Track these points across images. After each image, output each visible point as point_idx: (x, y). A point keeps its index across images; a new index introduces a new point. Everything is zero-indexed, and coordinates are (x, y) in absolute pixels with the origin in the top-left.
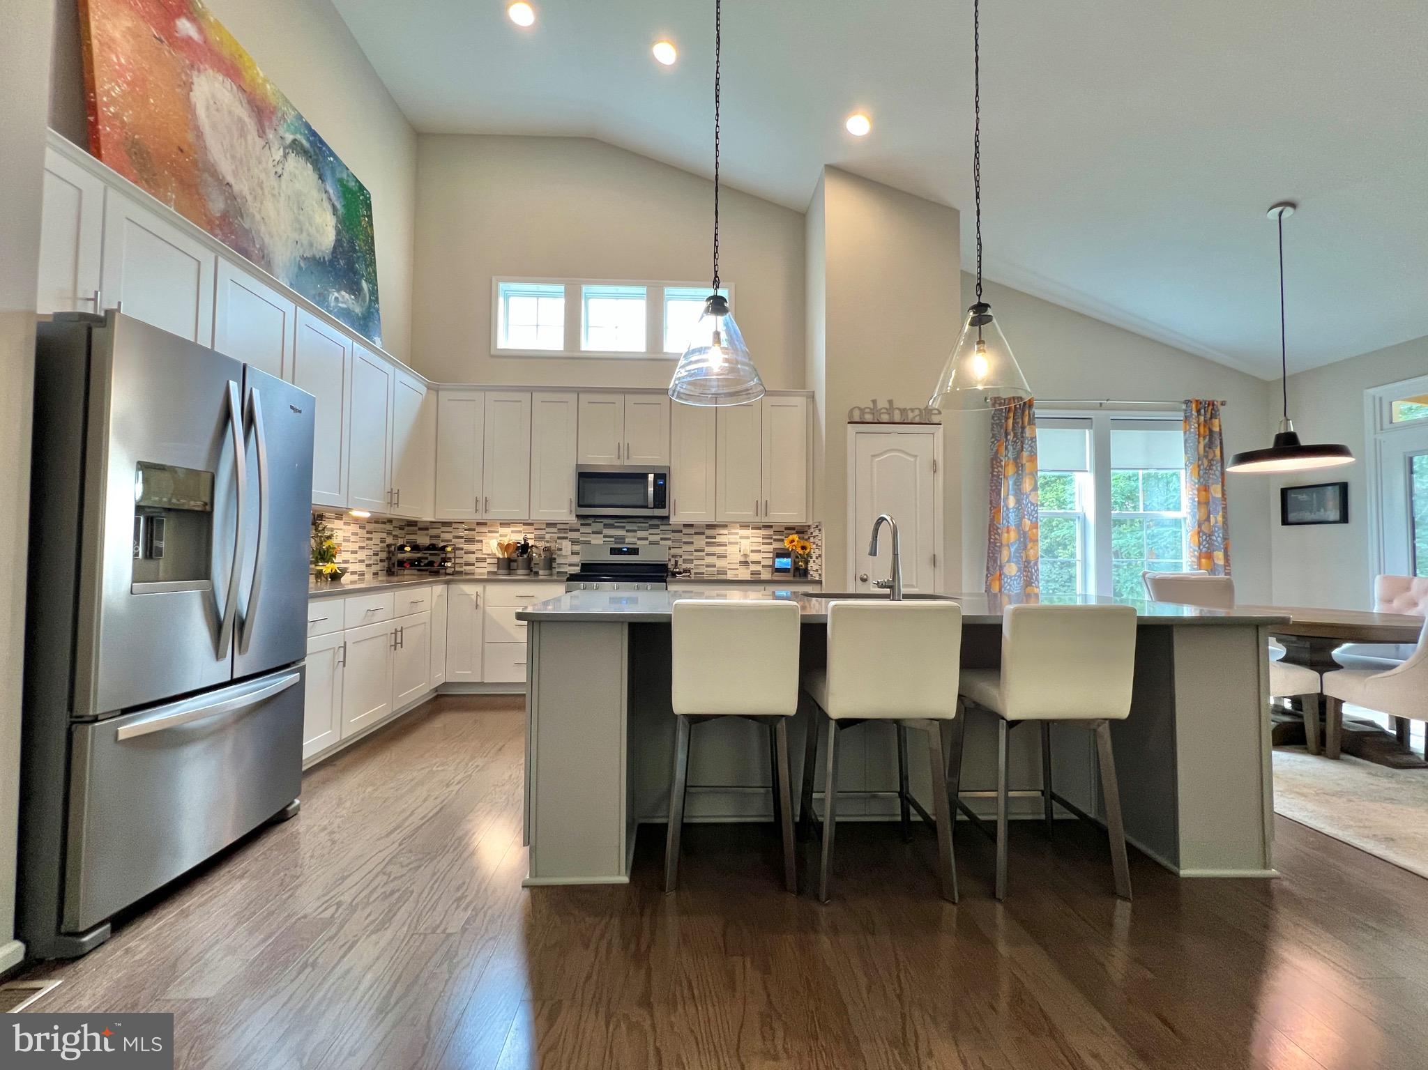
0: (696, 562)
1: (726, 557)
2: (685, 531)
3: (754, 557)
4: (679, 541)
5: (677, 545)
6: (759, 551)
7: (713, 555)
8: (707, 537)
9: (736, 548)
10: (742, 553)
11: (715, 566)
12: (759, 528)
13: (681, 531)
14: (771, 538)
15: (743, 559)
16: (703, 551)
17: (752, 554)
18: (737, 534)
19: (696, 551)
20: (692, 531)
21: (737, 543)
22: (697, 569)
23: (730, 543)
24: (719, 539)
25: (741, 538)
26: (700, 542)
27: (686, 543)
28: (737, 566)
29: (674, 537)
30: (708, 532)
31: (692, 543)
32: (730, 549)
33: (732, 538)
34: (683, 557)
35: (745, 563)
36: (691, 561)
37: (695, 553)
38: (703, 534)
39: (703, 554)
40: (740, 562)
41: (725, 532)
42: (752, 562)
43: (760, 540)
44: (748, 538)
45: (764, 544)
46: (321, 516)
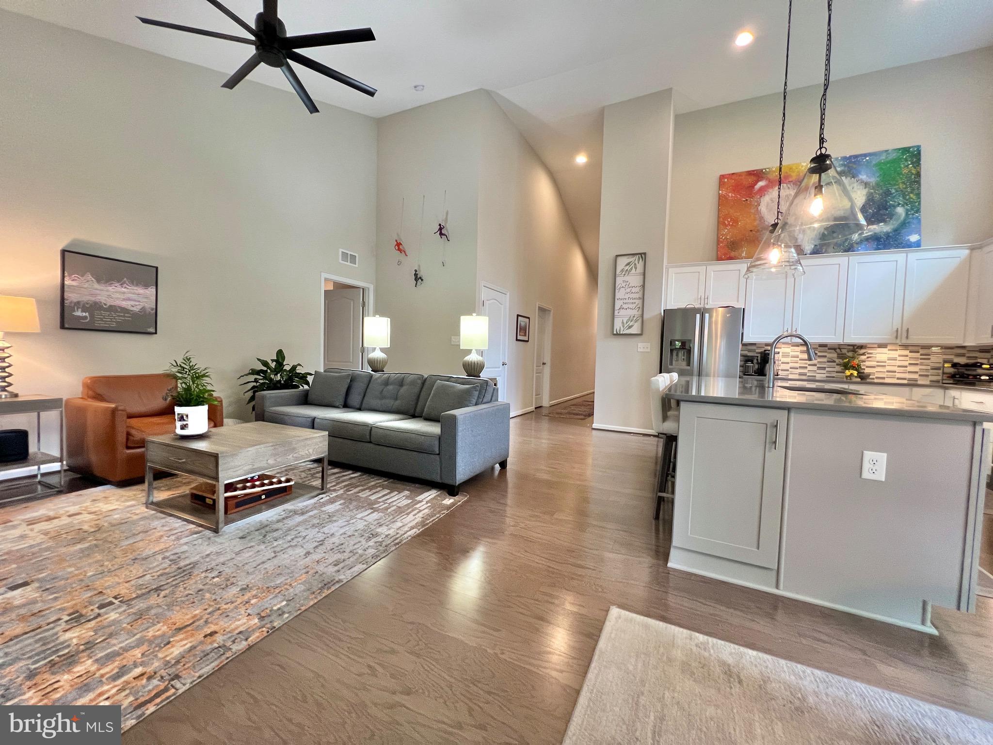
46: (861, 347)
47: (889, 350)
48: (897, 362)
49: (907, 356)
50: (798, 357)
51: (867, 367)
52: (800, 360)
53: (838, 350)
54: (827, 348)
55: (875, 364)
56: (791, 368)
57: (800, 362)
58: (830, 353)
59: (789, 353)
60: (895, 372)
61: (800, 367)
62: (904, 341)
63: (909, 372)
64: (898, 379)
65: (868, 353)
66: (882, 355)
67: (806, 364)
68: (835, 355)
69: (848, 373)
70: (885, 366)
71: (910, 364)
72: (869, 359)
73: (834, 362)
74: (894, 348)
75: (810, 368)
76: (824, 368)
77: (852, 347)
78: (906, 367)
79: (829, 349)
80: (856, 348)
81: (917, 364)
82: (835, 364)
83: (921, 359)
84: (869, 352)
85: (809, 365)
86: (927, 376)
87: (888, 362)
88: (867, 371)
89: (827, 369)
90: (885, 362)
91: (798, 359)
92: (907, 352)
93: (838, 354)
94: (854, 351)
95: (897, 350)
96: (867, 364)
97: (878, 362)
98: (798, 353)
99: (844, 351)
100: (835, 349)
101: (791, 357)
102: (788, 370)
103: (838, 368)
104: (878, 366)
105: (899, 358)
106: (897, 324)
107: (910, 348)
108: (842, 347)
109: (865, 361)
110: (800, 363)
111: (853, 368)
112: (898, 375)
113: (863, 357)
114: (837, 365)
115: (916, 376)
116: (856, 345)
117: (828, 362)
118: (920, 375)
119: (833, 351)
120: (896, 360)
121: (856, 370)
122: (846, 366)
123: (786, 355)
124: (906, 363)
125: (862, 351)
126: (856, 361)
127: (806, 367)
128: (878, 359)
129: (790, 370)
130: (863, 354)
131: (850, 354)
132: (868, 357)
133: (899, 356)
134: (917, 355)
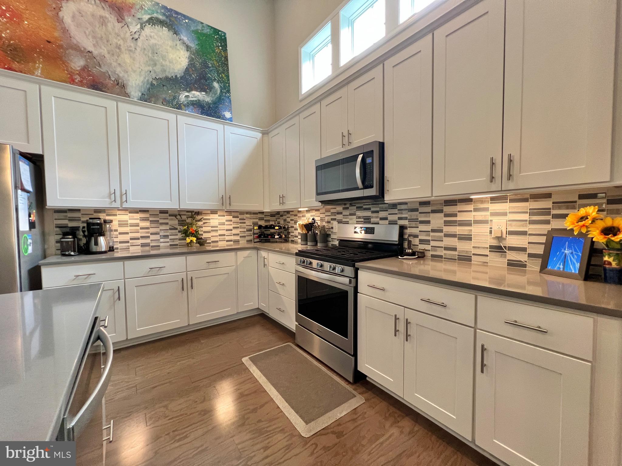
0: (433, 243)
1: (470, 239)
2: (421, 209)
3: (513, 241)
4: (416, 220)
5: (413, 224)
6: (524, 233)
7: (454, 236)
8: (446, 215)
9: (485, 229)
10: (493, 235)
11: (455, 249)
12: (526, 200)
13: (417, 210)
14: (549, 214)
15: (495, 243)
16: (441, 231)
17: (509, 237)
18: (487, 209)
19: (433, 231)
20: (428, 209)
21: (486, 222)
22: (436, 251)
23: (476, 222)
24: (461, 217)
25: (492, 214)
26: (437, 220)
27: (422, 222)
28: (487, 252)
29: (411, 216)
30: (448, 209)
31: (428, 222)
32: (475, 230)
33: (479, 216)
34: (420, 237)
35: (498, 249)
36: (427, 242)
37: (432, 234)
38: (441, 211)
39: (442, 234)
40: (491, 247)
41: (471, 207)
42: (511, 249)
43: (526, 217)
44: (505, 214)
45: (532, 222)
46: (198, 213)
47: (219, 216)
48: (225, 226)
49: (231, 221)
50: (138, 226)
51: (205, 232)
52: (141, 228)
53: (178, 217)
54: (168, 215)
55: (210, 229)
56: (131, 239)
57: (140, 231)
58: (172, 219)
59: (127, 221)
60: (224, 235)
61: (142, 237)
62: (228, 208)
63: (234, 235)
64: (227, 241)
65: (205, 219)
66: (215, 220)
67: (148, 233)
68: (176, 222)
69: (188, 240)
70: (217, 231)
71: (234, 228)
72: (205, 225)
73: (176, 229)
74: (221, 213)
75: (153, 237)
76: (166, 237)
77: (190, 214)
78: (231, 230)
79: (170, 215)
80: (195, 214)
81: (238, 228)
82: (177, 231)
83: (241, 223)
84: (205, 217)
85: (152, 234)
86: (245, 237)
87: (219, 226)
88: (205, 236)
89: (170, 237)
90: (217, 227)
91: (139, 228)
92: (230, 218)
93: (179, 221)
94: (192, 217)
95: (224, 216)
96: (204, 229)
97: (212, 227)
98: (138, 221)
99: (184, 217)
100: (175, 216)
101: (131, 226)
102: (128, 242)
103: (180, 236)
104: (213, 231)
105: (226, 223)
106: (222, 193)
107: (233, 214)
108: (182, 213)
109: (202, 227)
110: (141, 233)
111: (193, 235)
112: (227, 238)
113: (200, 223)
114: (179, 232)
115: (237, 238)
116: (193, 211)
117: (170, 229)
118: (241, 237)
119: (174, 217)
120: (224, 224)
121: (195, 236)
122: (186, 234)
123: (122, 224)
124: (231, 227)
125: (199, 217)
126: (194, 228)
127: (149, 237)
128: (212, 224)
129: (130, 241)
130: (200, 220)
131: (189, 220)
132: (204, 223)
133: (227, 221)
134: (237, 220)
